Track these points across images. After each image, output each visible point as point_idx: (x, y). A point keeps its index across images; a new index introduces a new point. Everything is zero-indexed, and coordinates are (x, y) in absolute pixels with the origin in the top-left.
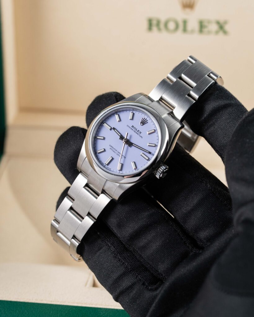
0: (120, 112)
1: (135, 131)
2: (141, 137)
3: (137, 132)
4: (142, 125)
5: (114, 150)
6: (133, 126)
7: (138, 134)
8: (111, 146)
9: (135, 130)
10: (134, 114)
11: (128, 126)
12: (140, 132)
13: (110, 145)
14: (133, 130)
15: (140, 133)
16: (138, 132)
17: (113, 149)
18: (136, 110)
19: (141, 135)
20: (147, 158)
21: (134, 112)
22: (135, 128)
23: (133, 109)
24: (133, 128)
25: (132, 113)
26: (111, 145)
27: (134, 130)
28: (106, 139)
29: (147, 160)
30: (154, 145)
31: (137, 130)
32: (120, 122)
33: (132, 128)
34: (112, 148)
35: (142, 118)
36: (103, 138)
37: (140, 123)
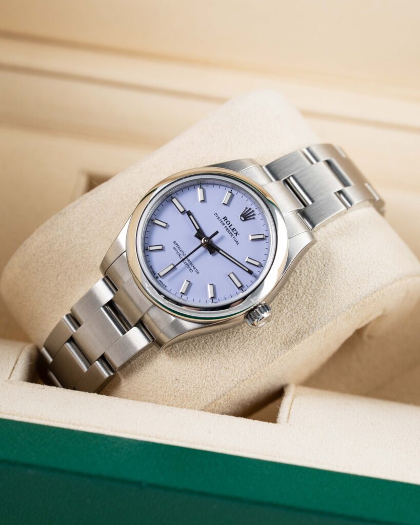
0: (207, 184)
1: (227, 229)
2: (237, 242)
3: (230, 230)
4: (244, 221)
5: (180, 253)
6: (225, 218)
7: (232, 235)
8: (177, 244)
9: (228, 226)
10: (232, 196)
11: (216, 215)
12: (235, 232)
13: (175, 242)
14: (223, 224)
15: (237, 234)
16: (234, 232)
17: (179, 251)
18: (239, 189)
19: (237, 238)
20: (239, 285)
21: (234, 192)
22: (228, 223)
23: (234, 187)
24: (225, 222)
25: (230, 194)
26: (177, 242)
27: (226, 225)
28: (170, 228)
29: (239, 288)
30: (257, 264)
31: (232, 227)
32: (204, 204)
33: (223, 220)
34: (177, 249)
35: (246, 208)
36: (164, 225)
37: (241, 216)
